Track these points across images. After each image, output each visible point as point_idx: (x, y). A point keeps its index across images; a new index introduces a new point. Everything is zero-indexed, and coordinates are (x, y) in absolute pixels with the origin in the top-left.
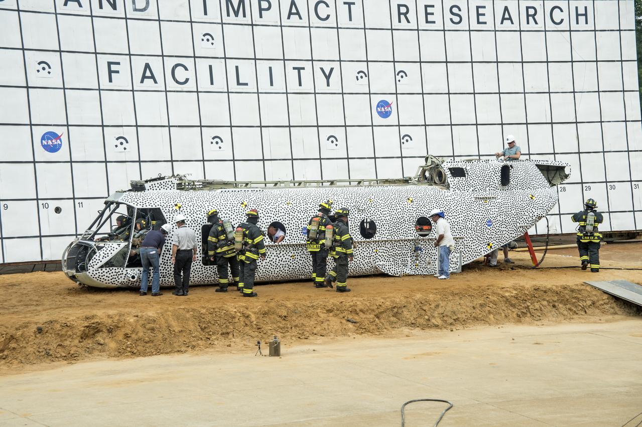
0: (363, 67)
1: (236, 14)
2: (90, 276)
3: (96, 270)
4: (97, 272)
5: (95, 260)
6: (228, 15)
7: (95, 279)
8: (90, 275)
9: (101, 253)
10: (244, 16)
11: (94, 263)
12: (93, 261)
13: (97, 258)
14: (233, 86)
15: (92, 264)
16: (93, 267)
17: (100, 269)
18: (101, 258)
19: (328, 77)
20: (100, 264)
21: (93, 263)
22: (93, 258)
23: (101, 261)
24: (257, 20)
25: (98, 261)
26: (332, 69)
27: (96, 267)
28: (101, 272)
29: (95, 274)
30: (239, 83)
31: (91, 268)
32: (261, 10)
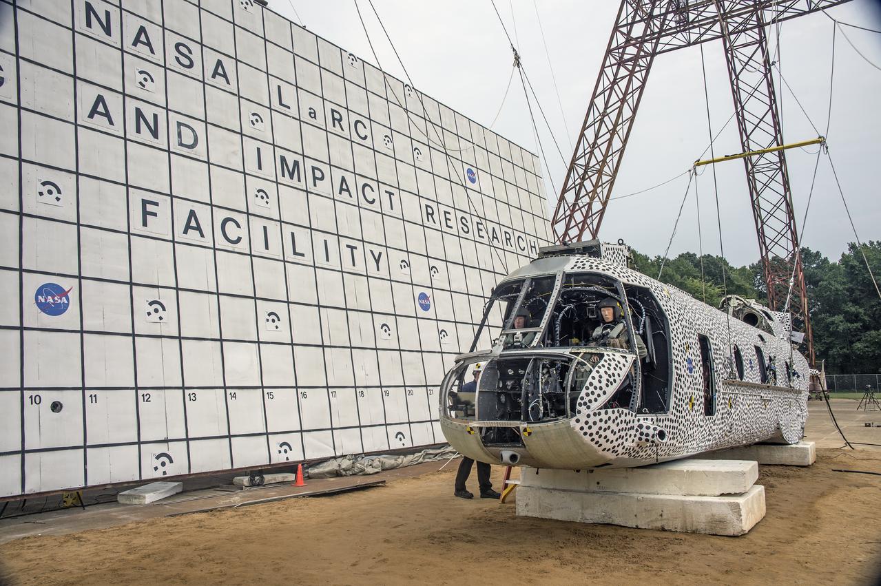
0: (404, 256)
1: (292, 177)
2: (577, 429)
3: (595, 414)
4: (597, 418)
5: (592, 389)
6: (283, 175)
7: (588, 438)
8: (577, 426)
9: (602, 371)
10: (299, 180)
11: (592, 398)
12: (589, 391)
13: (596, 383)
14: (290, 256)
15: (586, 400)
16: (589, 407)
17: (603, 411)
18: (603, 384)
19: (377, 261)
20: (603, 399)
21: (587, 395)
22: (587, 384)
23: (605, 393)
24: (311, 187)
25: (598, 392)
26: (380, 254)
27: (594, 406)
28: (605, 417)
29: (591, 423)
30: (295, 253)
31: (584, 407)
32: (315, 178)
